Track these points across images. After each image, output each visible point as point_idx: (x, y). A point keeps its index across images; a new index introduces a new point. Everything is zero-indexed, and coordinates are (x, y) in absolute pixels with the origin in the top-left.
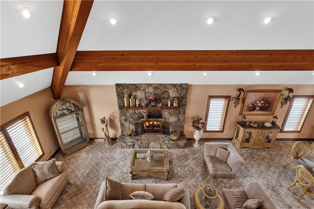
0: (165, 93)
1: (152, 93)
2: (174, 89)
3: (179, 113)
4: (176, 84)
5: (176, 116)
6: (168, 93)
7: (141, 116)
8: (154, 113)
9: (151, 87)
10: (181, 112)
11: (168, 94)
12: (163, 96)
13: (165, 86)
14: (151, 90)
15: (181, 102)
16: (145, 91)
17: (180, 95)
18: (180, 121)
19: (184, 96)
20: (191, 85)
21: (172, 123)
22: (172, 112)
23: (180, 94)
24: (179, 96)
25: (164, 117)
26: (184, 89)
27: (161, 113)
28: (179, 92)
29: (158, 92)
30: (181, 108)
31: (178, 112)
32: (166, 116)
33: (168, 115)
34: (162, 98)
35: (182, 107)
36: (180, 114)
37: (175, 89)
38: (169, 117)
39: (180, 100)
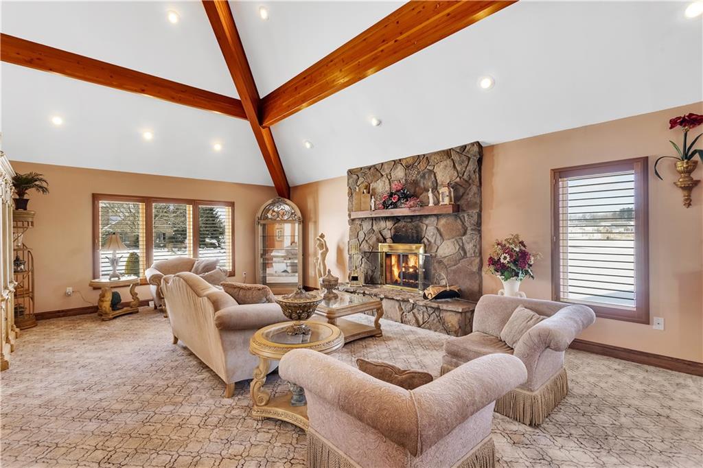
0: (427, 176)
1: (402, 179)
2: (445, 162)
3: (462, 231)
4: (450, 149)
5: (454, 240)
6: (433, 176)
7: (381, 237)
8: (406, 230)
9: (400, 167)
10: (469, 228)
11: (433, 179)
12: (424, 183)
13: (427, 157)
14: (399, 173)
15: (465, 197)
16: (389, 177)
17: (460, 178)
18: (465, 253)
19: (470, 179)
20: (492, 147)
21: (445, 261)
22: (444, 225)
23: (460, 175)
24: (458, 179)
25: (426, 241)
26: (469, 159)
27: (419, 229)
28: (459, 169)
29: (414, 175)
30: (465, 215)
31: (460, 227)
32: (430, 239)
33: (434, 235)
34: (421, 189)
35: (470, 212)
36: (465, 234)
37: (449, 162)
38: (438, 242)
39: (461, 191)
